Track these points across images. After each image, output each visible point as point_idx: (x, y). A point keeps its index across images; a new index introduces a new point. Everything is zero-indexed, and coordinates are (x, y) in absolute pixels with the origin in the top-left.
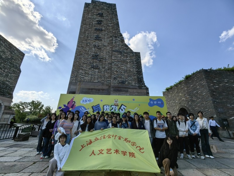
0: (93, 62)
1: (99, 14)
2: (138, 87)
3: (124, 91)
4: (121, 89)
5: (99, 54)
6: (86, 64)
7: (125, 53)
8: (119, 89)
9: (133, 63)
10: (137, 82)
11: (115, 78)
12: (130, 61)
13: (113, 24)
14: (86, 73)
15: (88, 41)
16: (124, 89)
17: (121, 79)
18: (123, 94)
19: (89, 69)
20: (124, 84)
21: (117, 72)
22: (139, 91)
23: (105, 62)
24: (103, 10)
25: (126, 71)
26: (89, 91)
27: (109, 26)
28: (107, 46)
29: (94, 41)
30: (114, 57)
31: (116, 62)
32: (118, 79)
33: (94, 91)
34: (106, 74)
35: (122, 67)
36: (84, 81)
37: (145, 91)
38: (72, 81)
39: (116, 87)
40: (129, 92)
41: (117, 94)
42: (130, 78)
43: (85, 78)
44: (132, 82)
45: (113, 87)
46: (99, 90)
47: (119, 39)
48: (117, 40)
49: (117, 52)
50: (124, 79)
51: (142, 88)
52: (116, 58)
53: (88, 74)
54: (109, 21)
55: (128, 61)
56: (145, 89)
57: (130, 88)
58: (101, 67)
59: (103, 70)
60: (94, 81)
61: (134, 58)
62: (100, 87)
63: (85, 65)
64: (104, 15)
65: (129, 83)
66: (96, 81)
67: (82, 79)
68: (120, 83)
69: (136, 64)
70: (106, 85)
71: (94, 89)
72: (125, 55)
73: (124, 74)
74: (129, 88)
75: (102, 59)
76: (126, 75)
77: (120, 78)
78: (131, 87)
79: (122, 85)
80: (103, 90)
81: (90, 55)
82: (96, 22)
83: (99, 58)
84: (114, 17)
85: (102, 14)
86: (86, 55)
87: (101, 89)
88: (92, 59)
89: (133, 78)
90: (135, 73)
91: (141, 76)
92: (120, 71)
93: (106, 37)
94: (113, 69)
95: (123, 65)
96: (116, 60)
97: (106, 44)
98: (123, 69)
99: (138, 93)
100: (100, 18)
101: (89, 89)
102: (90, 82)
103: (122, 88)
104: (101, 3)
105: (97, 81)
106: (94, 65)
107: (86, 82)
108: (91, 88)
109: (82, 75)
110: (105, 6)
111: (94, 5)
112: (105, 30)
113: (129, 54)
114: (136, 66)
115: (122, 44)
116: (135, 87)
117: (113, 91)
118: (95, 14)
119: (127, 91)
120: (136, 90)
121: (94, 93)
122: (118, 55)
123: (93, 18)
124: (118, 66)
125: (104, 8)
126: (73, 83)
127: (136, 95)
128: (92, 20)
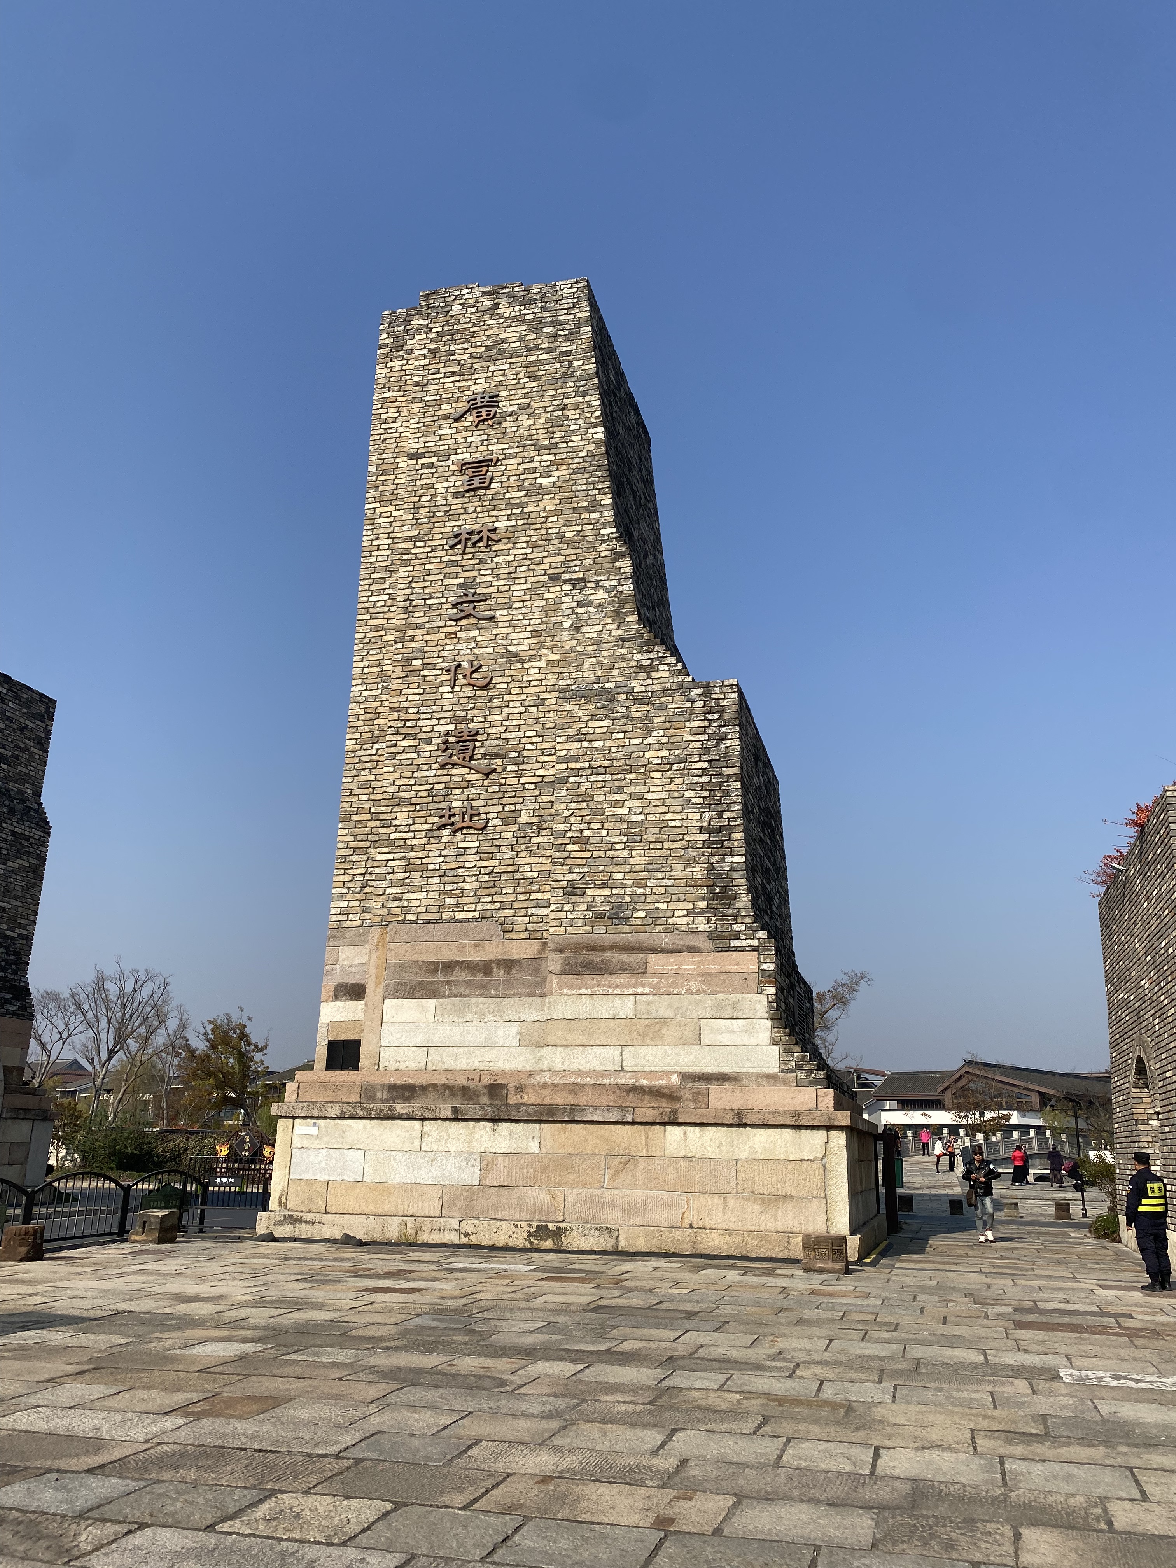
0: (450, 788)
1: (472, 406)
2: (709, 936)
3: (625, 969)
4: (607, 955)
5: (477, 723)
6: (408, 802)
7: (637, 701)
8: (596, 957)
9: (685, 773)
10: (703, 905)
11: (572, 891)
12: (665, 753)
13: (563, 472)
14: (410, 867)
15: (413, 640)
16: (625, 957)
17: (606, 892)
18: (618, 991)
19: (429, 835)
20: (626, 921)
21: (584, 842)
22: (716, 962)
23: (520, 773)
25: (636, 835)
26: (431, 979)
27: (540, 491)
28: (531, 657)
30: (570, 739)
31: (578, 772)
32: (589, 892)
33: (459, 975)
34: (524, 859)
35: (615, 804)
36: (404, 921)
37: (749, 963)
38: (344, 918)
39: (577, 948)
40: (655, 974)
41: (583, 991)
42: (659, 882)
43: (406, 896)
44: (672, 906)
45: (560, 951)
46: (486, 968)
48: (590, 603)
49: (588, 698)
50: (625, 887)
51: (734, 943)
52: (577, 745)
53: (424, 869)
54: (540, 449)
55: (654, 756)
56: (752, 948)
57: (663, 951)
58: (489, 812)
59: (508, 833)
60: (459, 916)
62: (492, 951)
63: (402, 817)
65: (654, 917)
66: (471, 915)
67: (391, 904)
68: (600, 915)
69: (704, 772)
70: (524, 935)
71: (458, 963)
72: (638, 711)
73: (625, 854)
74: (654, 950)
75: (497, 756)
76: (637, 857)
77: (604, 885)
78: (666, 940)
79: (611, 929)
80: (509, 965)
81: (428, 741)
83: (484, 755)
85: (493, 400)
86: (405, 743)
87: (500, 963)
88: (441, 766)
89: (680, 875)
90: (692, 844)
91: (729, 859)
92: (604, 833)
93: (518, 591)
94: (561, 827)
95: (620, 790)
96: (576, 758)
97: (521, 642)
98: (620, 819)
99: (705, 976)
100: (474, 444)
101: (434, 967)
102: (437, 921)
103: (611, 948)
104: (488, 301)
105: (477, 914)
106: (454, 804)
107: (415, 922)
108: (442, 959)
109: (393, 884)
110: (510, 322)
111: (440, 334)
112: (512, 535)
113: (664, 706)
114: (703, 787)
115: (620, 633)
116: (691, 941)
117: (564, 973)
118: (446, 409)
119: (641, 971)
120: (698, 958)
121: (463, 990)
122: (593, 718)
123: (436, 454)
124: (588, 798)
125: (504, 341)
126: (349, 933)
127: (689, 992)
128: (431, 466)
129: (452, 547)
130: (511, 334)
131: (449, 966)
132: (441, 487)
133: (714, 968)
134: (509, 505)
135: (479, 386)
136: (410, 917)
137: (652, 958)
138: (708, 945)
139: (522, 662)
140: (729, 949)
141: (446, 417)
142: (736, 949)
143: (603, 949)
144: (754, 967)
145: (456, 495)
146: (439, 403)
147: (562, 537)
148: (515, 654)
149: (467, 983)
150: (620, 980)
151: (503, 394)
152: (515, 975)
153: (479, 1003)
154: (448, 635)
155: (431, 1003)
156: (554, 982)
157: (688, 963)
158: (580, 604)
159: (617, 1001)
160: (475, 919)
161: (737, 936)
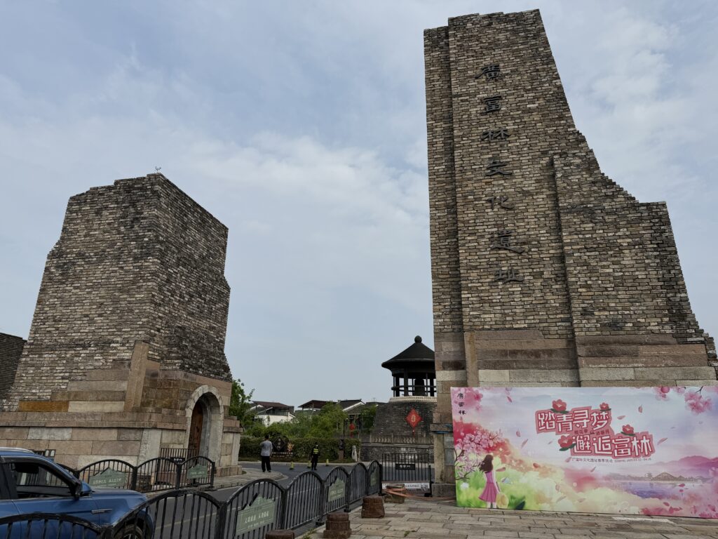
0: (499, 260)
1: (486, 70)
2: (673, 336)
3: (625, 354)
4: (613, 347)
5: (510, 227)
6: (476, 268)
7: (608, 214)
8: (607, 348)
9: (644, 250)
10: (666, 319)
11: (585, 313)
12: (629, 240)
13: (541, 101)
14: (482, 301)
15: (467, 186)
16: (624, 348)
17: (606, 313)
18: (622, 366)
19: (490, 284)
20: (621, 328)
21: (588, 287)
22: (679, 350)
23: (540, 252)
24: (497, 51)
25: (620, 283)
26: (504, 359)
27: (530, 111)
28: (537, 194)
30: (570, 234)
31: (579, 251)
32: (596, 313)
33: (519, 357)
34: (549, 296)
35: (604, 267)
36: (483, 329)
37: (701, 350)
38: (442, 327)
39: (594, 343)
40: (644, 356)
41: (601, 366)
42: (638, 308)
43: (482, 316)
44: (648, 320)
45: (584, 345)
46: (536, 354)
47: (578, 161)
48: (570, 165)
49: (579, 213)
50: (618, 311)
51: (689, 340)
52: (576, 237)
53: (491, 302)
54: (527, 91)
55: (624, 242)
56: (702, 342)
57: (646, 344)
58: (524, 272)
59: (538, 283)
60: (515, 326)
61: (644, 228)
62: (539, 344)
63: (474, 274)
64: (503, 71)
65: (637, 326)
66: (522, 326)
67: (474, 320)
68: (603, 325)
69: (655, 250)
70: (557, 336)
71: (518, 351)
72: (609, 219)
73: (614, 293)
74: (641, 344)
75: (524, 243)
76: (622, 294)
77: (604, 309)
78: (647, 338)
79: (613, 333)
80: (550, 352)
81: (483, 237)
82: (481, 108)
83: (517, 244)
84: (544, 70)
85: (497, 68)
86: (469, 238)
87: (544, 351)
88: (492, 249)
89: (651, 304)
90: (654, 287)
91: (679, 295)
92: (600, 282)
93: (525, 160)
94: (573, 279)
95: (606, 260)
96: (577, 244)
97: (530, 185)
98: (609, 274)
99: (675, 358)
100: (489, 89)
101: (505, 353)
102: (503, 329)
103: (615, 343)
104: (486, 23)
105: (526, 325)
106: (503, 269)
107: (489, 329)
108: (509, 348)
109: (474, 310)
110: (500, 31)
111: (462, 38)
112: (516, 132)
113: (625, 216)
114: (656, 257)
115: (591, 179)
116: (662, 338)
117: (588, 356)
118: (470, 73)
119: (635, 355)
120: (669, 348)
121: (524, 365)
122: (583, 222)
123: (468, 94)
124: (588, 265)
125: (498, 40)
126: (446, 335)
127: (667, 365)
128: (467, 100)
129: (483, 140)
130: (501, 36)
131: (514, 353)
132: (473, 111)
133: (679, 353)
134: (513, 118)
135: (487, 61)
136: (486, 327)
137: (641, 348)
138: (673, 340)
139: (532, 195)
140: (687, 343)
141: (471, 77)
142: (692, 343)
143: (609, 343)
144: (704, 352)
145: (482, 114)
146: (465, 71)
147: (546, 133)
148: (528, 192)
149: (527, 362)
150: (623, 360)
151: (502, 65)
152: (554, 358)
153: (534, 372)
154: (486, 183)
155: (506, 372)
156: (582, 361)
157: (664, 350)
158: (565, 165)
159: (623, 371)
160: (525, 328)
161: (691, 335)
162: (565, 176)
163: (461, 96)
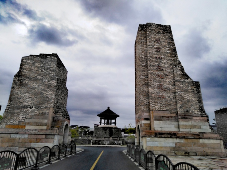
0: (159, 92)
1: (157, 40)
4: (187, 117)
5: (162, 83)
6: (154, 93)
7: (186, 83)
8: (185, 117)
9: (194, 93)
10: (199, 111)
11: (181, 108)
13: (170, 51)
14: (155, 102)
15: (151, 71)
16: (189, 117)
19: (157, 98)
20: (189, 112)
21: (181, 101)
22: (202, 118)
23: (170, 91)
24: (160, 35)
25: (188, 101)
27: (168, 53)
28: (169, 75)
29: (156, 71)
30: (177, 87)
31: (179, 92)
32: (183, 108)
34: (171, 103)
35: (185, 96)
36: (155, 110)
37: (206, 118)
39: (183, 115)
40: (194, 119)
41: (184, 121)
42: (192, 107)
43: (155, 107)
44: (195, 111)
45: (180, 116)
46: (168, 117)
47: (179, 68)
49: (179, 82)
50: (188, 108)
51: (204, 116)
53: (157, 103)
54: (167, 47)
55: (190, 91)
56: (206, 116)
57: (194, 116)
58: (166, 96)
59: (169, 99)
60: (163, 110)
61: (195, 88)
62: (169, 115)
63: (153, 95)
64: (161, 41)
65: (192, 112)
67: (153, 107)
68: (185, 111)
69: (197, 93)
70: (173, 113)
72: (187, 84)
73: (187, 103)
74: (193, 116)
75: (166, 88)
76: (189, 104)
77: (185, 107)
78: (195, 115)
79: (187, 113)
80: (172, 117)
81: (155, 85)
82: (155, 50)
83: (164, 88)
84: (171, 42)
85: (159, 40)
86: (152, 85)
87: (170, 117)
88: (158, 89)
89: (195, 106)
90: (196, 103)
91: (202, 105)
92: (184, 100)
93: (166, 66)
94: (178, 99)
95: (185, 95)
96: (179, 90)
97: (167, 73)
98: (186, 98)
99: (201, 120)
100: (157, 45)
101: (161, 117)
102: (160, 110)
104: (157, 26)
106: (161, 94)
107: (157, 110)
108: (162, 115)
109: (153, 105)
110: (160, 29)
111: (150, 29)
112: (164, 58)
113: (190, 84)
114: (197, 95)
115: (183, 73)
116: (197, 115)
117: (181, 119)
118: (152, 40)
119: (192, 119)
120: (199, 117)
121: (165, 120)
122: (180, 85)
123: (152, 46)
124: (181, 95)
125: (160, 32)
126: (145, 111)
127: (199, 122)
128: (151, 47)
129: (156, 59)
131: (163, 117)
132: (153, 50)
134: (163, 54)
135: (157, 37)
137: (193, 117)
138: (200, 116)
141: (153, 41)
143: (186, 116)
145: (155, 52)
147: (171, 59)
148: (167, 75)
149: (166, 119)
150: (189, 120)
151: (161, 39)
152: (173, 118)
153: (168, 122)
155: (161, 122)
157: (198, 118)
158: (177, 69)
159: (189, 123)
160: (166, 110)
162: (176, 72)
163: (150, 46)
